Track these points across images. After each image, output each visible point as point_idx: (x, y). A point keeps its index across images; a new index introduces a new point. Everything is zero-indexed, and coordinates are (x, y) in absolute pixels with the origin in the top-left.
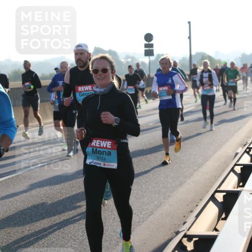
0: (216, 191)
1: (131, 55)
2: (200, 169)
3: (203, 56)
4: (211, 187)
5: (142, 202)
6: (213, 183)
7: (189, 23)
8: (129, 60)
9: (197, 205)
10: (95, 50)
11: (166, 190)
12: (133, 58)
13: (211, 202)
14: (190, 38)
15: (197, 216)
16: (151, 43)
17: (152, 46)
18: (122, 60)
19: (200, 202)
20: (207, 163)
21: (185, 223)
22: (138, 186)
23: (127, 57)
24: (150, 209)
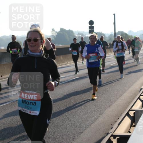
0: (130, 110)
1: (81, 33)
2: (121, 98)
3: (122, 33)
4: (127, 108)
5: (87, 116)
6: (128, 106)
7: (114, 14)
8: (80, 36)
9: (119, 118)
10: (60, 30)
11: (101, 109)
12: (82, 34)
13: (127, 117)
14: (114, 23)
15: (119, 124)
16: (92, 26)
17: (93, 27)
18: (76, 36)
19: (120, 116)
20: (124, 94)
21: (112, 128)
22: (85, 107)
23: (79, 34)
24: (92, 120)
